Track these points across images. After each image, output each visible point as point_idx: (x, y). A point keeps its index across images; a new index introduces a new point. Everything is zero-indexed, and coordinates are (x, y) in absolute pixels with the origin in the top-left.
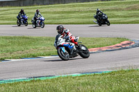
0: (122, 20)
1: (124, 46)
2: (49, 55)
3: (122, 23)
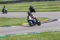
0: (46, 10)
1: (46, 22)
2: (14, 25)
3: (45, 11)
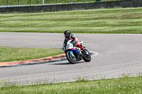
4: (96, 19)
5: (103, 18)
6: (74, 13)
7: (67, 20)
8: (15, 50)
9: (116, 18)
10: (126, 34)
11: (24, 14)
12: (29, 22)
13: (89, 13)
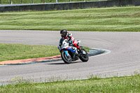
4: (108, 17)
5: (115, 16)
6: (87, 11)
7: (79, 18)
8: (28, 48)
9: (128, 16)
10: (138, 32)
11: (38, 12)
12: (43, 21)
13: (102, 11)
